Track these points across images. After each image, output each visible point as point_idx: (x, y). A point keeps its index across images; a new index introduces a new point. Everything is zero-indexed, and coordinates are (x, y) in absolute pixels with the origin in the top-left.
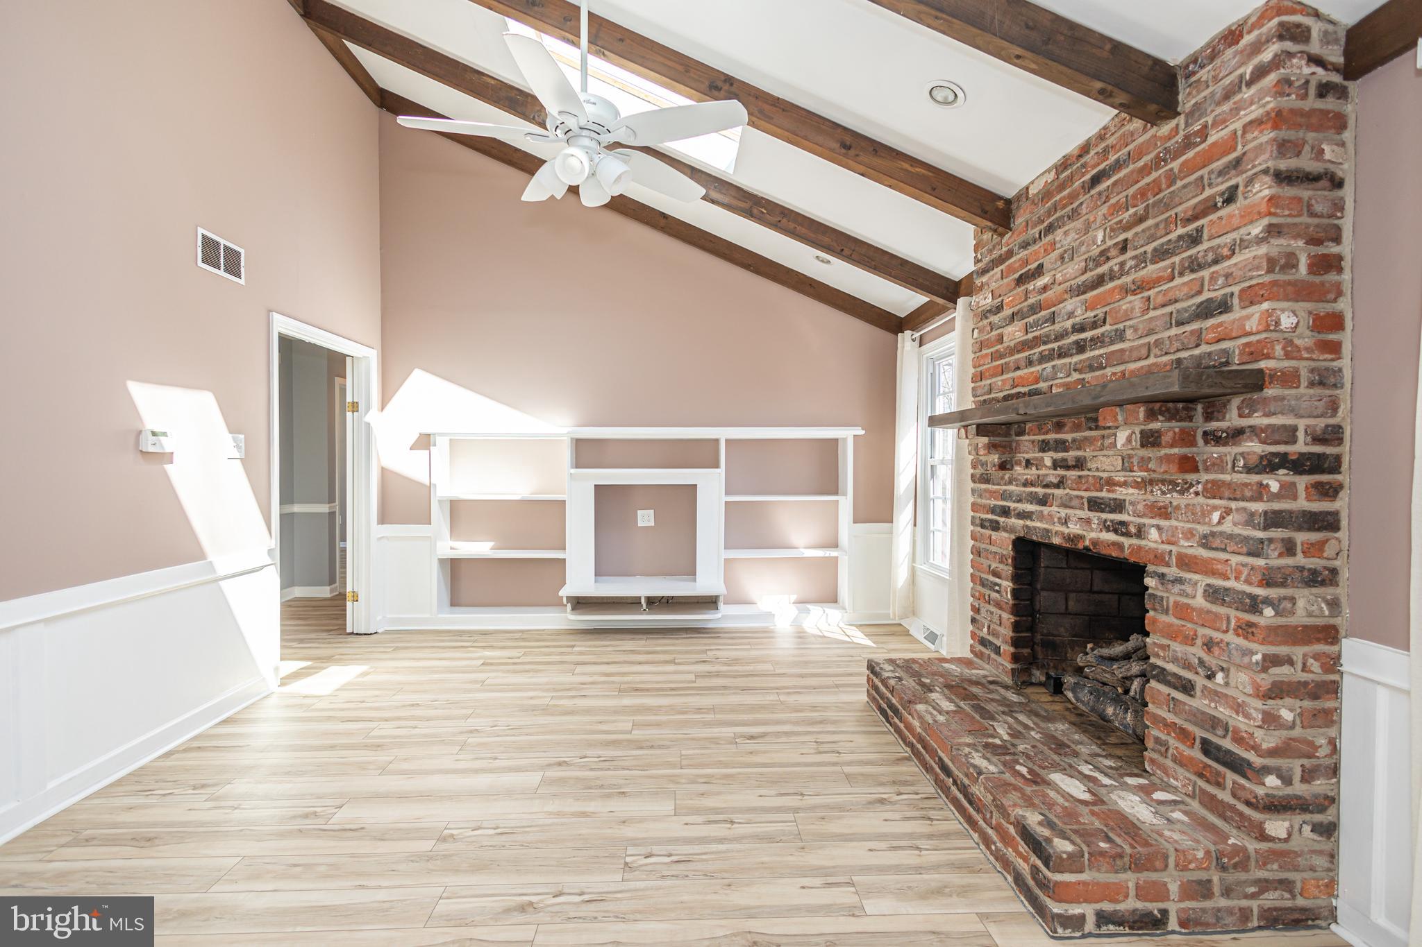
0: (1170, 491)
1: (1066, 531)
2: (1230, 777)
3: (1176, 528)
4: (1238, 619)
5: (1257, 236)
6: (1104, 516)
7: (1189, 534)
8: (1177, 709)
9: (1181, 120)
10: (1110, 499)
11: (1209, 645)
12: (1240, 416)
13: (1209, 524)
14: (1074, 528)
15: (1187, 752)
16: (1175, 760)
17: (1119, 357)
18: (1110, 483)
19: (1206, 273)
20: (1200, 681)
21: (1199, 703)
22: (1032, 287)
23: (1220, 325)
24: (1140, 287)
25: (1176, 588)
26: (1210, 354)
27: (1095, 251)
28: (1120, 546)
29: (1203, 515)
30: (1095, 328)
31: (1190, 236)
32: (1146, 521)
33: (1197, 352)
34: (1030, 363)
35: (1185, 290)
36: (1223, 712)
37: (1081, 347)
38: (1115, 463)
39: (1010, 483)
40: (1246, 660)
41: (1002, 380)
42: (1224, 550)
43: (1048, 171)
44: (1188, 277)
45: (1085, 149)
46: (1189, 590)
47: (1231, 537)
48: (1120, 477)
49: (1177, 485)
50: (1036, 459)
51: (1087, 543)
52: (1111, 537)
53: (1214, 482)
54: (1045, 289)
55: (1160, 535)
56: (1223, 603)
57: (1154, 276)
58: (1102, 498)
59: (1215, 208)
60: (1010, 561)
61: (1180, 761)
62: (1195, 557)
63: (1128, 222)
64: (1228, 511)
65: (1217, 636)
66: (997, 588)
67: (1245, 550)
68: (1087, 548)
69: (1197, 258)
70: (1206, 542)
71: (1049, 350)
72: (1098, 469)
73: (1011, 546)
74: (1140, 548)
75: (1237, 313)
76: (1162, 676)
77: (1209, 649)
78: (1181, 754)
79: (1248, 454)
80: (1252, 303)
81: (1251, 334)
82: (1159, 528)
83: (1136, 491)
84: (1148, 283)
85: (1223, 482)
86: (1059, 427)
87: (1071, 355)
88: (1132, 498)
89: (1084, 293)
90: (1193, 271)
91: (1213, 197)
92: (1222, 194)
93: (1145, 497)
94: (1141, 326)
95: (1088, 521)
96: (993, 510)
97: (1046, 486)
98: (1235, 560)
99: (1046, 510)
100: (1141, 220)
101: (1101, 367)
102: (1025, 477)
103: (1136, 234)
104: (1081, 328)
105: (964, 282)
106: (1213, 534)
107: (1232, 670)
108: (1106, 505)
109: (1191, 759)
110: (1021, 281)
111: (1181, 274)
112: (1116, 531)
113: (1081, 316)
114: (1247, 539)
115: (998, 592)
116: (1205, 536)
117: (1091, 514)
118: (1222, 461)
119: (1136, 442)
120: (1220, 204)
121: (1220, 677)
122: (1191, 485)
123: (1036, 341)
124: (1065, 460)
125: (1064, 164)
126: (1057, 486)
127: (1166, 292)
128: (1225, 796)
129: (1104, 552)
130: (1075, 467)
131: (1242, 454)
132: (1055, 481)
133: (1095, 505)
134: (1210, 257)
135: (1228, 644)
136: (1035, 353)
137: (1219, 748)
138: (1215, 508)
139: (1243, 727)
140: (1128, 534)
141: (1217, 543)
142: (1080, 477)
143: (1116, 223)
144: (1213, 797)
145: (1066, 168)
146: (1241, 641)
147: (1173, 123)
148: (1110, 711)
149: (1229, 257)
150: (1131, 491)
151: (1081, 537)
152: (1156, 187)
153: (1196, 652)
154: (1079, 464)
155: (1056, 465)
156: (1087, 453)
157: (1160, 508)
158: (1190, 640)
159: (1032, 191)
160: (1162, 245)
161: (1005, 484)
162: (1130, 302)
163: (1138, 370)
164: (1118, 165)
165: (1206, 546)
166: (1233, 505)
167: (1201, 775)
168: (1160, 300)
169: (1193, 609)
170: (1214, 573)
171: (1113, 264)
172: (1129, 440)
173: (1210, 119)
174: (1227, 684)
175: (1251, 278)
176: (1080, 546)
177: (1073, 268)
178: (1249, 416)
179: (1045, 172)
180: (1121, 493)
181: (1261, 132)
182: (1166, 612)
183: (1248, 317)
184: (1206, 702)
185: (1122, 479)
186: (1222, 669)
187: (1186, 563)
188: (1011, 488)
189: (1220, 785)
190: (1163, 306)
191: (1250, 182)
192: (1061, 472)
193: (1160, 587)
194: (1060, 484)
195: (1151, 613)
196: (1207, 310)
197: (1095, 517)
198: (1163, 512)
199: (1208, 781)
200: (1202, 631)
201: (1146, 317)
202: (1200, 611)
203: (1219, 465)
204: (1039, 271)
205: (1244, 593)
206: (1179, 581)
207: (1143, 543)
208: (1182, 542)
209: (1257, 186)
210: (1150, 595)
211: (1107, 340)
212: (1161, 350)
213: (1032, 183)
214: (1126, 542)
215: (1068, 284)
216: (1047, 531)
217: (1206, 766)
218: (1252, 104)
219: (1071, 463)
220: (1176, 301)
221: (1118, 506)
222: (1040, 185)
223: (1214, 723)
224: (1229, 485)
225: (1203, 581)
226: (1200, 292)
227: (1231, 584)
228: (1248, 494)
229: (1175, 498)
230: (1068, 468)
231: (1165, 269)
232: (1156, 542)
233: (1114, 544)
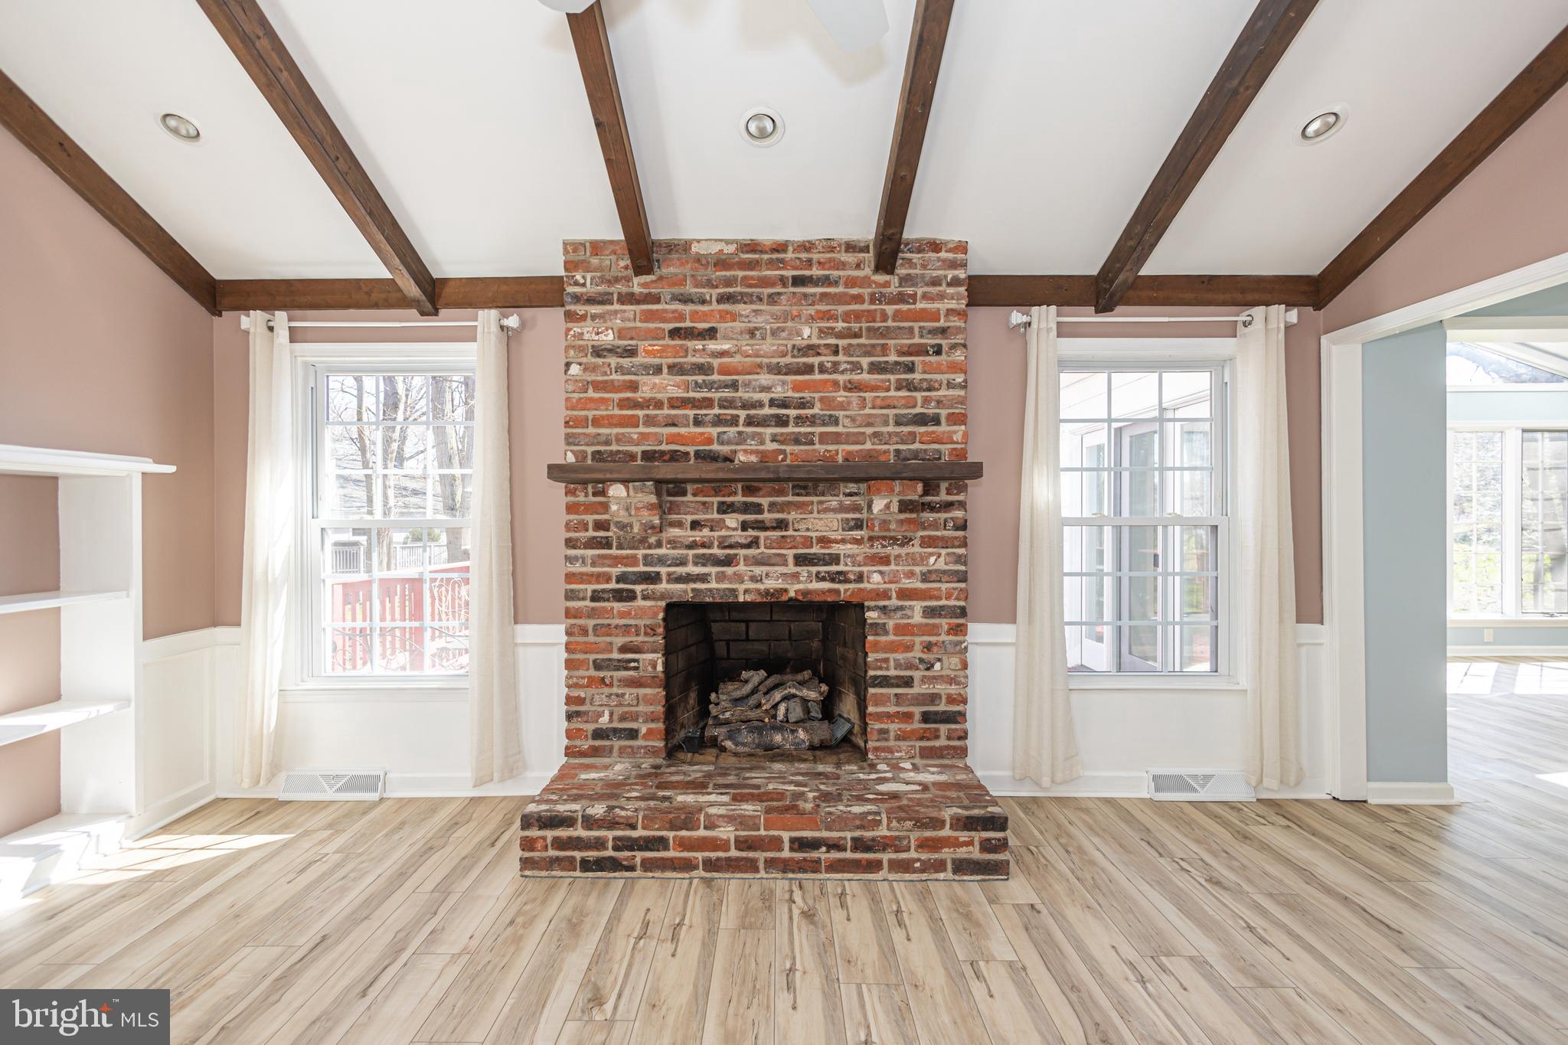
0: (890, 545)
1: (761, 587)
2: (943, 728)
3: (898, 571)
4: (949, 624)
5: (960, 383)
6: (814, 569)
7: (911, 574)
8: (900, 701)
9: (895, 280)
10: (824, 554)
11: (928, 647)
12: (948, 494)
13: (927, 565)
14: (771, 584)
15: (908, 727)
16: (898, 738)
17: (837, 438)
18: (824, 541)
19: (919, 395)
20: (917, 675)
21: (918, 689)
22: (701, 347)
23: (933, 432)
24: (853, 387)
25: (899, 614)
26: (925, 451)
27: (798, 341)
28: (838, 592)
29: (922, 559)
30: (804, 408)
31: (906, 365)
32: (865, 569)
33: (912, 447)
34: (698, 422)
35: (903, 402)
36: (941, 688)
37: (782, 421)
38: (830, 525)
39: (659, 545)
40: (958, 648)
41: (641, 434)
42: (940, 581)
43: (728, 242)
44: (904, 393)
45: (781, 247)
46: (909, 612)
47: (944, 572)
48: (833, 536)
49: (898, 540)
50: (712, 520)
51: (792, 594)
52: (826, 585)
53: (930, 537)
54: (723, 354)
55: (883, 578)
56: (940, 616)
57: (873, 383)
58: (815, 554)
59: (927, 353)
60: (661, 630)
61: (902, 737)
62: (915, 589)
63: (840, 332)
64: (939, 556)
65: (933, 639)
66: (633, 664)
67: (955, 579)
68: (791, 599)
69: (912, 382)
70: (925, 577)
71: (732, 415)
72: (808, 530)
73: (661, 615)
74: (861, 590)
75: (944, 428)
76: (885, 682)
77: (929, 650)
78: (904, 732)
79: (957, 518)
80: (955, 424)
81: (957, 443)
82: (881, 573)
83: (856, 546)
84: (866, 387)
85: (938, 537)
86: (749, 490)
87: (768, 426)
88: (850, 552)
89: (786, 374)
90: (909, 390)
91: (926, 345)
92: (932, 346)
93: (863, 551)
94: (859, 418)
95: (795, 576)
96: (621, 579)
97: (730, 547)
98: (944, 586)
99: (729, 570)
100: (857, 335)
101: (812, 443)
102: (691, 539)
103: (850, 345)
104: (784, 404)
105: (452, 283)
106: (930, 572)
107: (945, 658)
108: (820, 560)
109: (913, 731)
110: (675, 333)
111: (898, 389)
112: (833, 580)
113: (779, 392)
114: (957, 572)
115: (636, 669)
116: (923, 574)
117: (799, 569)
118: (937, 523)
119: (895, 507)
120: (931, 353)
121: (937, 666)
122: (911, 540)
123: (708, 403)
124: (762, 522)
125: (752, 247)
126: (748, 546)
127: (884, 398)
128: (942, 742)
129: (818, 599)
130: (774, 528)
131: (952, 518)
132: (743, 541)
133: (800, 560)
134: (925, 385)
135: (943, 642)
136: (706, 415)
137: (936, 713)
138: (932, 554)
139: (953, 692)
140: (847, 581)
141: (934, 577)
142: (783, 537)
143: (828, 328)
144: (932, 748)
145: (754, 251)
146: (951, 638)
147: (887, 277)
148: (778, 738)
149: (938, 390)
150: (849, 546)
151: (786, 591)
152: (870, 316)
153: (917, 653)
154: (781, 525)
155: (745, 526)
156: (792, 516)
157: (881, 558)
158: (909, 648)
159: (695, 248)
160: (880, 362)
161: (650, 547)
162: (846, 397)
163: (857, 452)
164: (826, 281)
165: (924, 581)
166: (943, 552)
167: (922, 738)
168: (878, 402)
169: (914, 626)
170: (931, 598)
171: (827, 359)
172: (887, 506)
173: (920, 292)
174: (942, 669)
175: (956, 408)
176: (784, 598)
177: (768, 346)
178: (957, 494)
179: (721, 240)
180: (835, 549)
181: (960, 319)
182: (886, 633)
183: (955, 432)
184: (927, 686)
185: (840, 537)
186: (939, 660)
187: (904, 594)
188: (662, 551)
189: (937, 737)
190: (882, 408)
191: (953, 347)
192: (751, 533)
193: (883, 616)
194: (754, 543)
195: (870, 638)
196: (922, 420)
197: (803, 571)
198: (885, 560)
199: (928, 739)
200: (918, 640)
201: (862, 412)
202: (920, 625)
203: (934, 525)
204: (711, 333)
205: (955, 606)
206: (901, 608)
207: (861, 586)
208: (904, 580)
209: (959, 352)
210: (871, 624)
211: (818, 421)
212: (881, 440)
213: (698, 241)
214: (841, 587)
215: (758, 360)
216: (734, 591)
217: (925, 730)
218: (953, 298)
219: (768, 524)
220: (894, 407)
221: (835, 559)
222: (715, 248)
223: (934, 698)
224: (942, 538)
225: (918, 606)
226: (914, 406)
227: (943, 602)
228: (957, 543)
229: (895, 550)
230: (765, 529)
231: (883, 381)
232: (878, 583)
233: (830, 591)
